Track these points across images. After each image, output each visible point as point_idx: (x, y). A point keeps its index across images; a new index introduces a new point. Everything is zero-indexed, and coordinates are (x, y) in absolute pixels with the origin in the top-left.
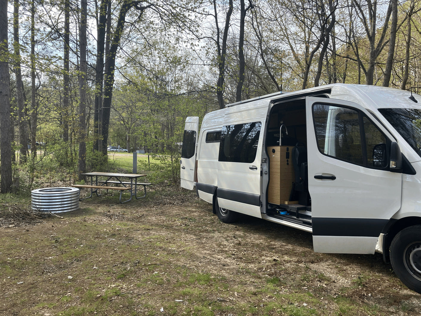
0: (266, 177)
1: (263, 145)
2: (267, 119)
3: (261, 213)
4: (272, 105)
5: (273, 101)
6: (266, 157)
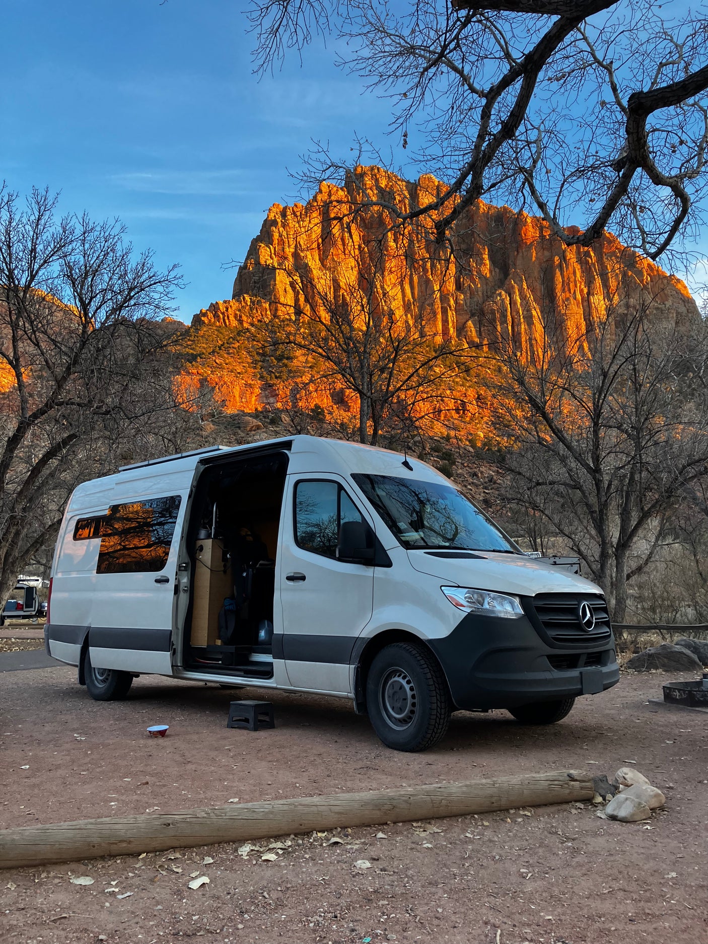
0: (184, 598)
1: (182, 537)
2: (191, 491)
3: (172, 666)
4: (202, 468)
5: (202, 462)
6: (187, 560)
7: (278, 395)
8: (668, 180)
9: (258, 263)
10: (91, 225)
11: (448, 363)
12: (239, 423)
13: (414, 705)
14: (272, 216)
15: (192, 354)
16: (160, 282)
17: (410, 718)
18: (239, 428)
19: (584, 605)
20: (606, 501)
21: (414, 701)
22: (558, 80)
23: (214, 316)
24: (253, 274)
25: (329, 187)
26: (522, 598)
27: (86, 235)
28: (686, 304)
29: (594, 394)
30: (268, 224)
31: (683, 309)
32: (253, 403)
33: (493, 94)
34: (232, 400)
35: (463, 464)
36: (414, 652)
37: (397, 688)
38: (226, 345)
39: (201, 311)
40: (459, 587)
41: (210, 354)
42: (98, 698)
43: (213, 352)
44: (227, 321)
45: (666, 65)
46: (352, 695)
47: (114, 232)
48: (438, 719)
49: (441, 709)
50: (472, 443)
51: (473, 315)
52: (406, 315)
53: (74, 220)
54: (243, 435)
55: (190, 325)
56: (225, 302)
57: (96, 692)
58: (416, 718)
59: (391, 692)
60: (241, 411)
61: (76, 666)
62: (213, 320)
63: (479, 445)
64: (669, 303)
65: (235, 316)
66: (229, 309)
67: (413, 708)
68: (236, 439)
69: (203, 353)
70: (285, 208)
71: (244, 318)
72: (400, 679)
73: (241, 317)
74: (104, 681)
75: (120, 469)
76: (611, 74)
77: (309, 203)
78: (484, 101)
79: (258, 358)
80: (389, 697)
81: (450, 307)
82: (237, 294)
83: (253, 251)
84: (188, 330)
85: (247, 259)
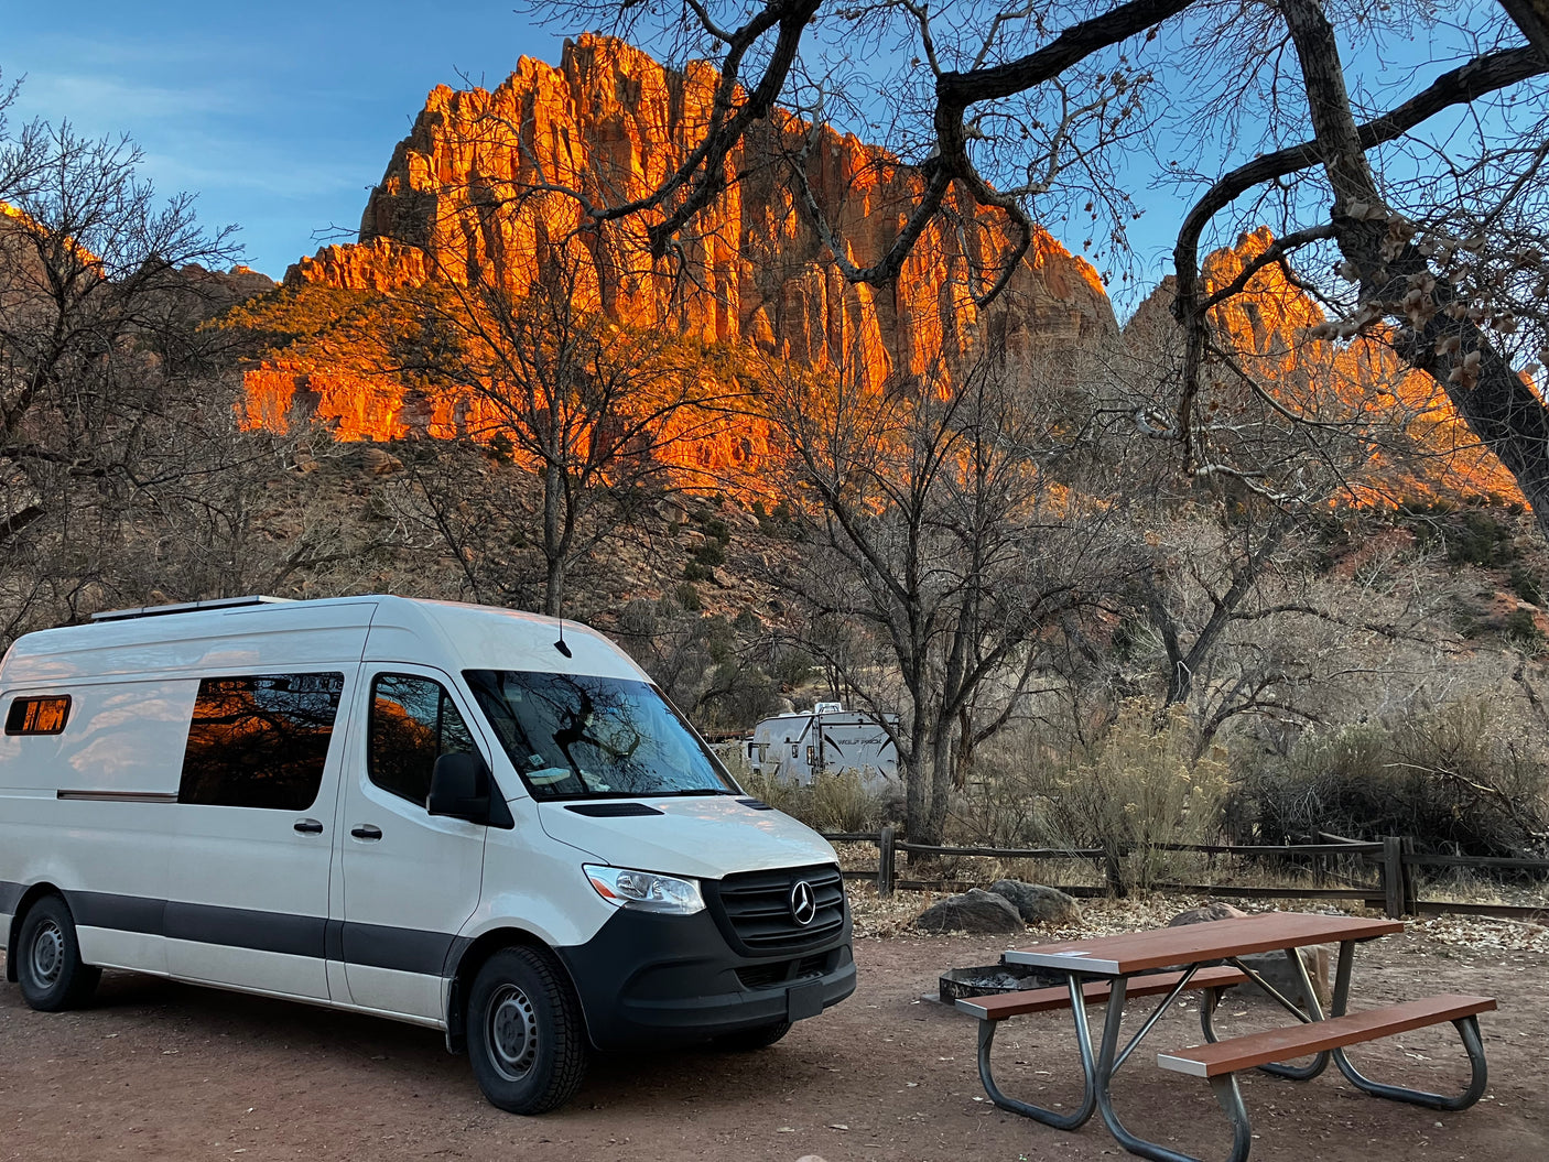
7: (432, 412)
8: (999, 199)
9: (406, 184)
10: (77, 140)
11: (724, 375)
12: (360, 459)
13: (533, 1043)
14: (433, 107)
15: (283, 334)
16: (202, 253)
17: (528, 1063)
18: (361, 467)
19: (800, 887)
20: (924, 644)
21: (534, 1037)
22: (850, 19)
23: (325, 270)
24: (398, 201)
25: (534, 65)
26: (704, 882)
27: (67, 160)
28: (1096, 304)
29: (914, 478)
30: (427, 120)
31: (1091, 313)
32: (388, 423)
33: (741, 39)
34: (351, 416)
35: (740, 543)
36: (538, 964)
37: (511, 1016)
38: (344, 321)
39: (302, 259)
40: (609, 866)
41: (314, 335)
42: (39, 1006)
43: (321, 332)
44: (347, 280)
45: (1005, 18)
46: (444, 1023)
47: (120, 159)
48: (566, 1067)
49: (572, 1051)
50: (758, 509)
51: (767, 299)
52: (658, 291)
53: (45, 133)
54: (367, 479)
55: (280, 281)
56: (345, 247)
57: (36, 996)
58: (536, 1061)
59: (503, 1022)
60: (367, 436)
61: (4, 949)
62: (322, 277)
63: (768, 512)
64: (1070, 301)
65: (363, 272)
66: (353, 260)
67: (531, 1049)
68: (355, 487)
69: (303, 334)
70: (458, 95)
71: (378, 277)
72: (516, 1003)
73: (372, 274)
74: (50, 978)
75: (94, 616)
76: (924, 22)
77: (499, 90)
78: (726, 48)
79: (401, 347)
80: (499, 1029)
81: (731, 283)
82: (368, 235)
83: (399, 164)
84: (277, 291)
85: (387, 176)
